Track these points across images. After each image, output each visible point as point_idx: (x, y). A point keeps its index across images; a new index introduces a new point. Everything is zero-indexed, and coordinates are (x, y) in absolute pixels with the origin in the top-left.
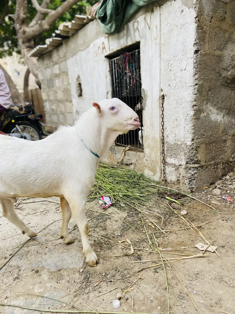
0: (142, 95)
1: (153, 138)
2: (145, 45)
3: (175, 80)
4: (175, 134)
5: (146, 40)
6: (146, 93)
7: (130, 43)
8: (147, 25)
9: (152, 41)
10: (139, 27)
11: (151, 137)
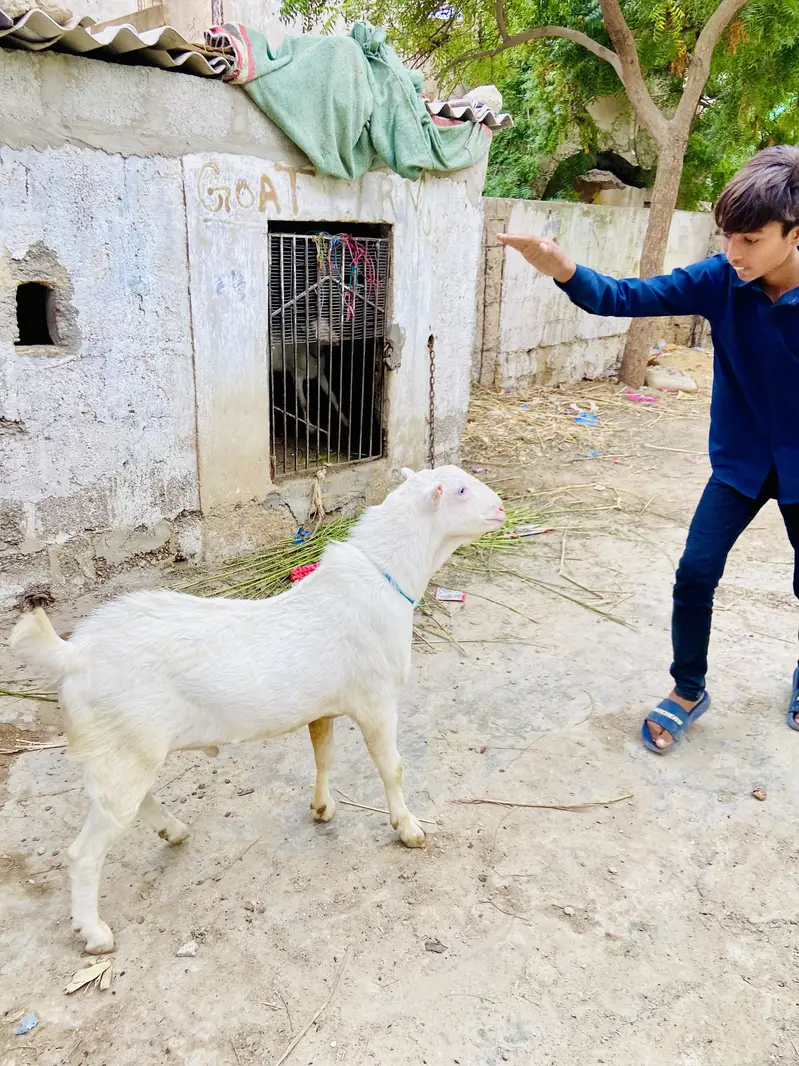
0: (392, 337)
1: (414, 421)
2: (405, 235)
3: (450, 311)
4: (448, 401)
5: (406, 226)
6: (402, 332)
7: (366, 217)
8: (410, 200)
9: (419, 235)
10: (393, 194)
11: (407, 421)
